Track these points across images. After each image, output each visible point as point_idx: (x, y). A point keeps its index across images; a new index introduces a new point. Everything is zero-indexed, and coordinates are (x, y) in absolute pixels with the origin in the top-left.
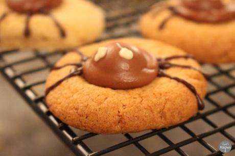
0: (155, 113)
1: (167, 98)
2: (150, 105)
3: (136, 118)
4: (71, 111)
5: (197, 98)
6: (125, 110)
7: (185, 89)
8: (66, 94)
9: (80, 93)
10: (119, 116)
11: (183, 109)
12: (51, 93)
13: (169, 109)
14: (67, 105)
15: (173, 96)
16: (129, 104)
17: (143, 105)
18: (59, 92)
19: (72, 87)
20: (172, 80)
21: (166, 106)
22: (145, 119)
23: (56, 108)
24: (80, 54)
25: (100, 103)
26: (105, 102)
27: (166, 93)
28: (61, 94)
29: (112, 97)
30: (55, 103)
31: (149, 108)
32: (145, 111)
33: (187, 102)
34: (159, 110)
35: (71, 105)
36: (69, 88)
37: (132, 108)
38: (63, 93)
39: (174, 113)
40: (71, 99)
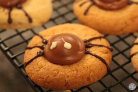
0: (85, 79)
1: (91, 69)
2: (82, 75)
3: (75, 83)
4: (40, 79)
5: (107, 66)
6: (69, 79)
7: (100, 62)
8: (36, 68)
9: (44, 69)
10: (66, 82)
11: (100, 74)
12: (28, 66)
13: (92, 76)
14: (37, 75)
15: (94, 68)
16: (71, 75)
17: (78, 75)
18: (32, 66)
19: (39, 64)
20: (93, 57)
21: (90, 75)
22: (80, 83)
23: (31, 76)
24: (41, 37)
25: (55, 76)
26: (58, 75)
27: (90, 66)
28: (33, 67)
29: (61, 71)
30: (30, 73)
31: (81, 76)
32: (79, 79)
33: (102, 70)
34: (86, 77)
35: (39, 76)
36: (37, 64)
37: (72, 77)
38: (35, 67)
39: (95, 77)
40: (39, 72)
